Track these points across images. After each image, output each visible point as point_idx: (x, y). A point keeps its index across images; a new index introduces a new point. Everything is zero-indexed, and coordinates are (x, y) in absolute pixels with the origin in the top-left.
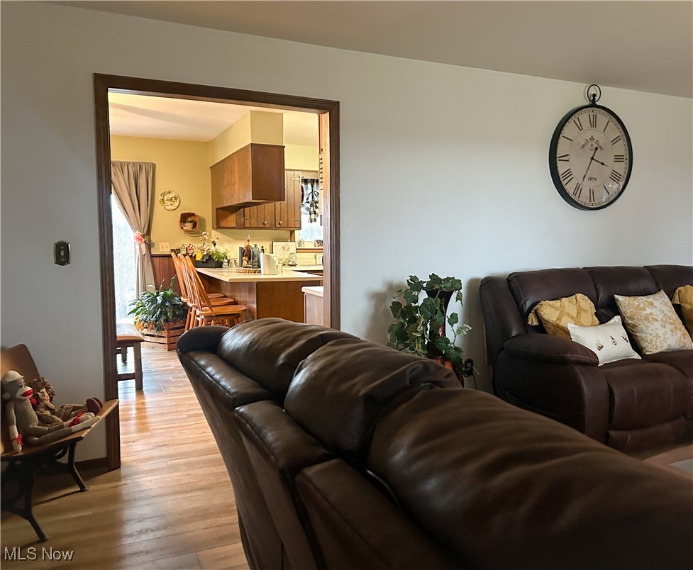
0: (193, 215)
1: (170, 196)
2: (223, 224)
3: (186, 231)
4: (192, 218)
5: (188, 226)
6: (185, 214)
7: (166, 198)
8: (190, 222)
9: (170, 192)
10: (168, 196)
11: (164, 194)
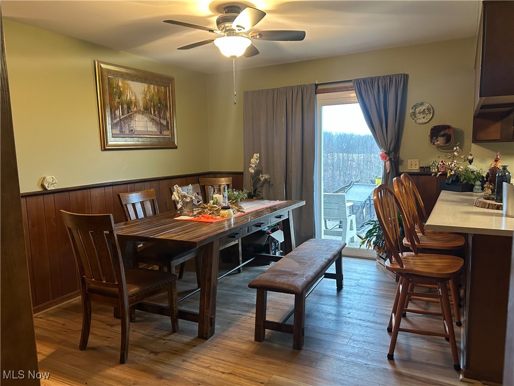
0: (449, 127)
1: (422, 108)
2: (482, 136)
3: (439, 147)
4: (447, 131)
5: (440, 141)
6: (439, 126)
7: (417, 110)
8: (443, 136)
9: (422, 104)
10: (420, 108)
11: (415, 107)
